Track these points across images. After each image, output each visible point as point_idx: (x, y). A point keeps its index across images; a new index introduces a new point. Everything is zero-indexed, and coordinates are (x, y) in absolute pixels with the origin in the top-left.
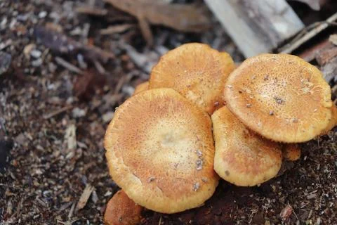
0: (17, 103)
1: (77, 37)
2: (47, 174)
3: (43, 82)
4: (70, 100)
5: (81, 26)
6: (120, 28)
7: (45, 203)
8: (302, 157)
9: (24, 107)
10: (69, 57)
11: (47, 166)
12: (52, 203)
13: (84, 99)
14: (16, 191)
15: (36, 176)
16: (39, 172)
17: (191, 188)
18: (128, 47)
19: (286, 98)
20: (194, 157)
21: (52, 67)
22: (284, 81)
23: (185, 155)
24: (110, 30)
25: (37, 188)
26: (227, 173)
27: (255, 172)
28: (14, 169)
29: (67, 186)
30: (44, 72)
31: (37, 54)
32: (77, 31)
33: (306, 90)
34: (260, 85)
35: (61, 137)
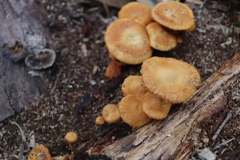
0: (59, 37)
1: (79, 12)
2: (77, 62)
3: (69, 29)
4: (81, 35)
5: (80, 8)
6: (96, 9)
7: (79, 73)
8: (183, 42)
9: (63, 39)
10: (78, 19)
11: (77, 59)
12: (82, 73)
13: (86, 36)
14: (66, 70)
15: (73, 64)
16: (74, 62)
17: (143, 53)
18: (100, 16)
19: (176, 15)
20: (143, 42)
21: (71, 23)
22: (174, 10)
23: (139, 41)
24: (92, 10)
25: (74, 68)
26: (157, 46)
27: (167, 45)
28: (63, 61)
29: (87, 67)
30: (68, 25)
31: (64, 18)
32: (78, 10)
33: (183, 12)
34: (165, 12)
35: (80, 49)
